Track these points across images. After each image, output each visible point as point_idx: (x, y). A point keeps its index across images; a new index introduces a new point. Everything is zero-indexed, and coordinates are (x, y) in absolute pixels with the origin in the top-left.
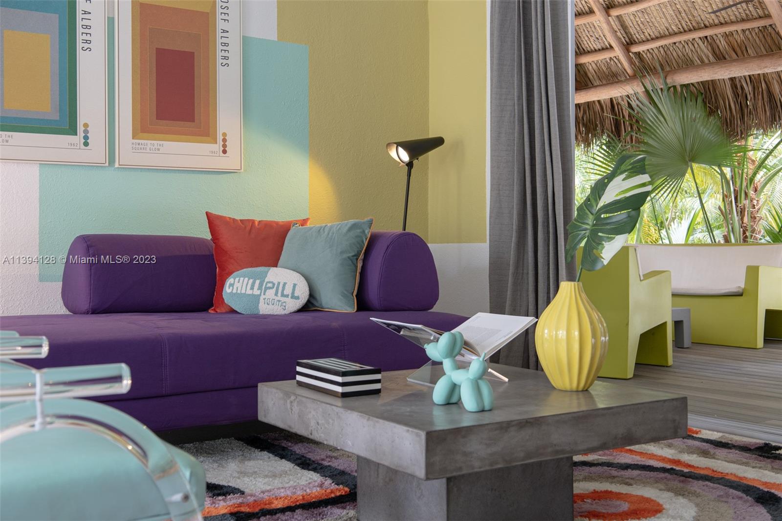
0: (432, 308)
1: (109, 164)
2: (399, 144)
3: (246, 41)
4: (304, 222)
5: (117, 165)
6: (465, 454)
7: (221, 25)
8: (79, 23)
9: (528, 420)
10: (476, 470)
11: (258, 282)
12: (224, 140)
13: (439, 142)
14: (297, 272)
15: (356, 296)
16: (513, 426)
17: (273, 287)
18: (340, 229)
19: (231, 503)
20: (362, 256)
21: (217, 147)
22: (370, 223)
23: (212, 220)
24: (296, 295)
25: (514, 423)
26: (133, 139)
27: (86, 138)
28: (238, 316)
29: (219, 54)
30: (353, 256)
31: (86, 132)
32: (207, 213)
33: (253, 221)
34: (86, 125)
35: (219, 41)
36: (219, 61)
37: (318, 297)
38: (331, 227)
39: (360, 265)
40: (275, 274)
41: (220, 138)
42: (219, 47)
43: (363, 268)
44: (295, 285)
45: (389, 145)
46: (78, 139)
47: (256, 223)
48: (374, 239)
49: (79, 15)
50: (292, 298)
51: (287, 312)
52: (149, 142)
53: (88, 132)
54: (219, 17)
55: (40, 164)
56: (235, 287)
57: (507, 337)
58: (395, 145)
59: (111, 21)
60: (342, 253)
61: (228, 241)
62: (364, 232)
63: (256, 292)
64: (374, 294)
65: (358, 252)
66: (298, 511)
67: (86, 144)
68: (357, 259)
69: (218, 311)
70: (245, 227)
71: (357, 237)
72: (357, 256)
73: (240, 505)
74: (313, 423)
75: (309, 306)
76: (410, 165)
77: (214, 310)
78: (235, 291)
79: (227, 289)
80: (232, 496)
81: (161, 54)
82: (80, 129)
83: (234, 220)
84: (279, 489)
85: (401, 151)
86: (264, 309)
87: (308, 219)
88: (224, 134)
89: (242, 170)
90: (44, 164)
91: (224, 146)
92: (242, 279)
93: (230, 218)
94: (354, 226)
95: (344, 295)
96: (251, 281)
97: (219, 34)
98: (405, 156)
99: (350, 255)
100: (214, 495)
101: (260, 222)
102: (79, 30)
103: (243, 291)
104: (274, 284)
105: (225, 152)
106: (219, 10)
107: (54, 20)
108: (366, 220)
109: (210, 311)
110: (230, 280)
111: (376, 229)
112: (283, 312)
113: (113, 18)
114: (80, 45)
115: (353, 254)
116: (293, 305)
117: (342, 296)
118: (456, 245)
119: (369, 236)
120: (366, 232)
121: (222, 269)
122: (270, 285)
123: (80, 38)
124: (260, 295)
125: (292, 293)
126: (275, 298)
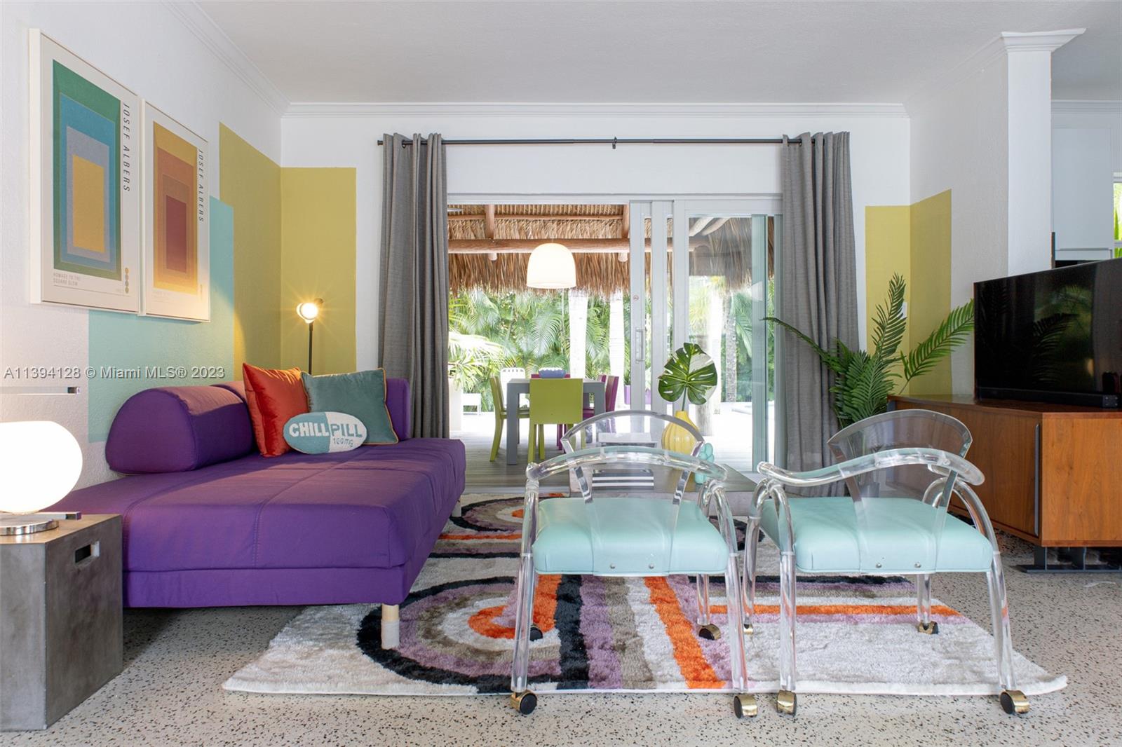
11: (323, 425)
17: (339, 429)
24: (359, 433)
51: (353, 448)
63: (324, 434)
86: (335, 448)
92: (305, 423)
112: (350, 448)
116: (357, 443)
122: (335, 427)
124: (329, 437)
125: (357, 433)
126: (343, 437)
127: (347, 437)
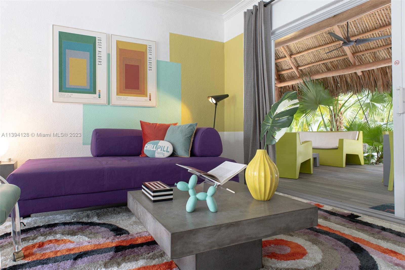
0: (220, 155)
1: (108, 104)
2: (212, 97)
3: (158, 62)
4: (175, 124)
5: (111, 105)
6: (195, 244)
7: (149, 56)
8: (97, 55)
9: (232, 223)
10: (201, 252)
11: (155, 146)
12: (150, 96)
13: (227, 96)
14: (170, 143)
15: (191, 151)
16: (223, 227)
17: (160, 148)
18: (185, 126)
19: (120, 240)
20: (193, 136)
21: (148, 98)
22: (196, 124)
23: (142, 123)
24: (168, 151)
25: (223, 225)
26: (117, 95)
27: (99, 95)
28: (148, 158)
29: (148, 66)
30: (189, 136)
31: (99, 93)
32: (140, 121)
33: (156, 124)
34: (99, 91)
35: (148, 61)
36: (148, 68)
37: (176, 151)
38: (183, 126)
39: (192, 139)
40: (161, 143)
41: (148, 95)
42: (148, 64)
43: (194, 141)
44: (168, 147)
45: (209, 97)
46: (97, 95)
47: (158, 124)
48: (197, 131)
49: (97, 53)
50: (166, 152)
51: (165, 157)
52: (122, 97)
53: (100, 93)
54: (148, 53)
55: (83, 104)
56: (147, 147)
57: (234, 173)
58: (211, 98)
59: (109, 55)
60: (185, 135)
61: (147, 131)
62: (194, 127)
63: (154, 149)
64: (197, 150)
65: (191, 135)
66: (144, 247)
67: (99, 97)
68: (191, 138)
69: (143, 156)
70: (153, 126)
71: (191, 129)
72: (191, 136)
73: (123, 241)
74: (139, 214)
75: (173, 155)
76: (216, 104)
77: (141, 156)
78: (147, 149)
79: (145, 148)
80: (124, 235)
81: (127, 66)
82: (97, 92)
83: (150, 123)
84: (144, 232)
85: (213, 99)
86: (157, 156)
87: (177, 123)
88: (150, 94)
89: (157, 106)
90: (84, 104)
91: (150, 98)
92: (150, 145)
93: (148, 123)
94: (191, 125)
95: (186, 151)
96: (153, 145)
97: (148, 59)
98: (214, 102)
99: (188, 136)
100: (116, 235)
101: (159, 124)
102: (97, 58)
103: (150, 149)
104: (161, 147)
105: (150, 100)
106: (148, 51)
107: (88, 54)
108: (195, 123)
109: (140, 156)
110: (146, 145)
111: (198, 126)
112: (163, 157)
113: (110, 54)
114: (97, 63)
115: (190, 136)
116: (167, 154)
117: (185, 151)
118: (234, 132)
119: (196, 129)
120: (195, 127)
121: (145, 141)
122: (159, 147)
123: (97, 60)
124: (156, 150)
125: (167, 150)
126: (161, 152)
127: (162, 152)
